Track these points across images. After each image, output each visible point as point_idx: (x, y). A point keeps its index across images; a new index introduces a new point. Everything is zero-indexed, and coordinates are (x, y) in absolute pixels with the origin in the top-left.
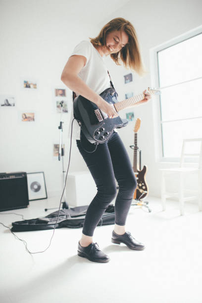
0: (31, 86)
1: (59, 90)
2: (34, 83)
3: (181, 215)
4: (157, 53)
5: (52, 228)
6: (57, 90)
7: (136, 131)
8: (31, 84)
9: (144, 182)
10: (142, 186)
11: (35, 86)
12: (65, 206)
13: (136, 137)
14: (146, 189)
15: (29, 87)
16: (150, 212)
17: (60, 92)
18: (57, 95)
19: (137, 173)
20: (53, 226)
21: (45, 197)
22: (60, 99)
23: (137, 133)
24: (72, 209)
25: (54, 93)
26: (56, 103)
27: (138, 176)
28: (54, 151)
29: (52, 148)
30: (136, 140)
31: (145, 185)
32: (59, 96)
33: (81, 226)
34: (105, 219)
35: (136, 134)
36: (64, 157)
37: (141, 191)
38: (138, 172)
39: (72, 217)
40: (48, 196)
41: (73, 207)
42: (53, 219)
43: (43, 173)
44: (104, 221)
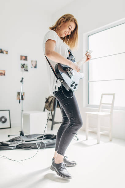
0: (4, 52)
1: (23, 56)
2: (6, 51)
3: (98, 143)
4: (88, 36)
5: (12, 149)
6: (22, 56)
8: (4, 51)
11: (7, 52)
12: (22, 134)
15: (3, 53)
16: (78, 140)
17: (24, 58)
18: (21, 59)
20: (12, 148)
21: (9, 127)
22: (23, 62)
24: (26, 136)
25: (19, 58)
28: (17, 96)
29: (16, 94)
32: (22, 60)
33: (31, 148)
34: (48, 144)
36: (23, 101)
39: (26, 142)
40: (12, 126)
41: (27, 135)
42: (13, 143)
43: (9, 110)
44: (47, 146)
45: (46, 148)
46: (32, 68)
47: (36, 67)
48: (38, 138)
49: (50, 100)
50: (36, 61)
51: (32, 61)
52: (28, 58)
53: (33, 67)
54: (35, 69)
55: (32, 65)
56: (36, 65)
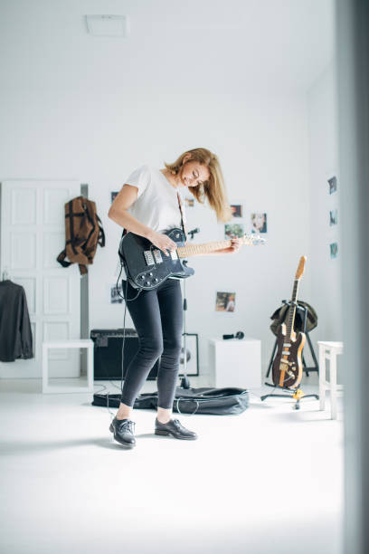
2: (190, 198)
3: (332, 419)
7: (297, 276)
9: (296, 360)
10: (293, 365)
11: (191, 202)
13: (295, 287)
14: (296, 373)
16: (297, 408)
19: (289, 345)
21: (196, 372)
23: (299, 280)
26: (224, 228)
27: (290, 349)
28: (217, 301)
29: (215, 297)
30: (295, 291)
31: (297, 366)
35: (296, 282)
37: (291, 374)
38: (291, 342)
40: (200, 372)
43: (197, 335)
44: (200, 408)
45: (197, 413)
46: (253, 232)
47: (264, 230)
48: (205, 395)
49: (281, 313)
50: (265, 215)
51: (254, 217)
52: (244, 211)
53: (257, 231)
54: (264, 234)
55: (255, 225)
56: (265, 224)
